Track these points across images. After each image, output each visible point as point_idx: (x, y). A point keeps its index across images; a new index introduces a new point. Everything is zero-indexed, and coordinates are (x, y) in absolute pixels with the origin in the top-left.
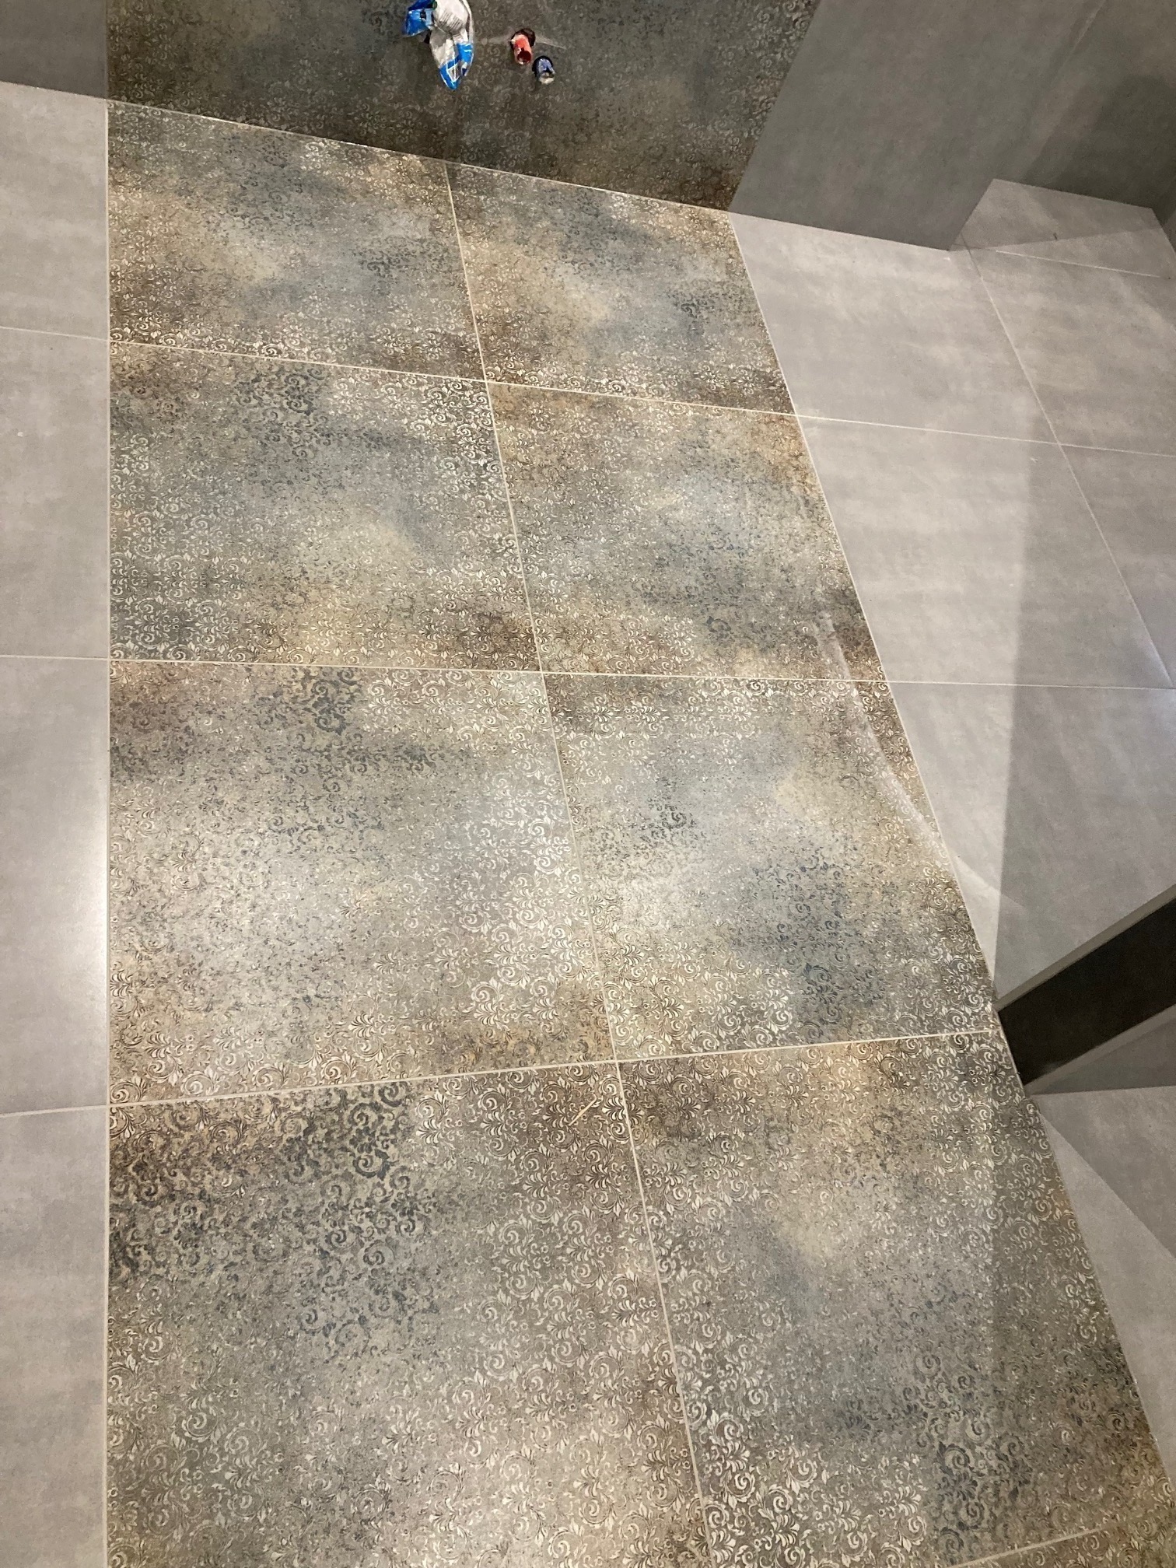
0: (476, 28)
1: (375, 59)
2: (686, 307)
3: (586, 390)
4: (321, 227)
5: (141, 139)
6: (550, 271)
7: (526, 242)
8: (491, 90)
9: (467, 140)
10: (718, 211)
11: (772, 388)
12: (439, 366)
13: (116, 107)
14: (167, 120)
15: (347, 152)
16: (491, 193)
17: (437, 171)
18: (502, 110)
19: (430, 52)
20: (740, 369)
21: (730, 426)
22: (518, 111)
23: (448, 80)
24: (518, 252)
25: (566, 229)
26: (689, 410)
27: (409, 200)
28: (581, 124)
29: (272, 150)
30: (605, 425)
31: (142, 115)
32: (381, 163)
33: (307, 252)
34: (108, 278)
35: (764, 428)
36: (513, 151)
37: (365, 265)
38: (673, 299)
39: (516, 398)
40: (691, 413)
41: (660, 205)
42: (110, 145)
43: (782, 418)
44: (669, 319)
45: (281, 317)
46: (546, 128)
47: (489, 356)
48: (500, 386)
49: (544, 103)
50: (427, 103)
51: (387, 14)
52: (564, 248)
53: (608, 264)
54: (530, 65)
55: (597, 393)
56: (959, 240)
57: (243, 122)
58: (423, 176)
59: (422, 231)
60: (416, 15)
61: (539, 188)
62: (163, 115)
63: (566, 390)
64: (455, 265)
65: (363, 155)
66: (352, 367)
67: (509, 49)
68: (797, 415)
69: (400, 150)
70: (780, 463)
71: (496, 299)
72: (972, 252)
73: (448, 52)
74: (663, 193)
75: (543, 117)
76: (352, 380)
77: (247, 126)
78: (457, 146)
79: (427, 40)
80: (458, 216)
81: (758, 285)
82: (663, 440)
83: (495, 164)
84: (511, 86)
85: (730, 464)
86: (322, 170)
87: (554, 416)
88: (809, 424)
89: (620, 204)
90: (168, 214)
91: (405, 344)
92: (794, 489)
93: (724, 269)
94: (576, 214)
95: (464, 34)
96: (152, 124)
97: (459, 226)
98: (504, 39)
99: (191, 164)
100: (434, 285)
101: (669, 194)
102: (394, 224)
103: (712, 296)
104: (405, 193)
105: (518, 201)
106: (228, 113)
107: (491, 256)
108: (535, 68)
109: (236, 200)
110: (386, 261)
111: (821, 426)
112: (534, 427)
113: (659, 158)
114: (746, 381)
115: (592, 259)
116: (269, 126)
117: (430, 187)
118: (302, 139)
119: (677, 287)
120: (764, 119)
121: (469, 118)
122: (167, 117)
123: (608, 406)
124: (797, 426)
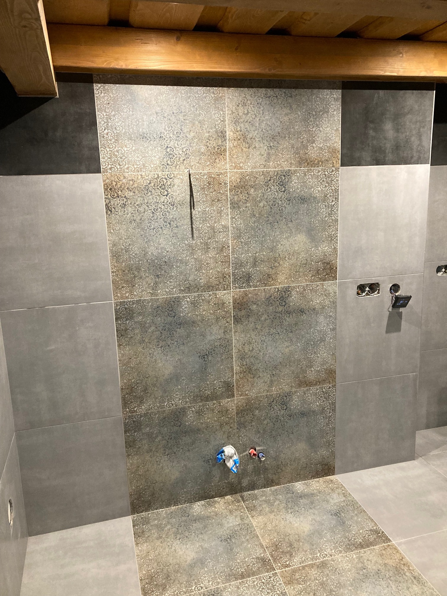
0: (238, 453)
1: (210, 473)
2: (336, 515)
3: (313, 561)
4: (205, 533)
5: (143, 525)
6: (285, 519)
7: (273, 511)
8: (247, 468)
9: (244, 485)
10: (332, 476)
11: (379, 534)
12: (259, 572)
13: (134, 517)
14: (150, 515)
15: (207, 503)
16: (256, 499)
17: (237, 498)
18: (252, 472)
19: (226, 464)
20: (364, 531)
21: (371, 556)
22: (257, 471)
23: (234, 471)
24: (272, 516)
25: (285, 502)
26: (354, 555)
27: (231, 512)
28: (278, 467)
29: (184, 512)
30: (326, 573)
31: (142, 516)
32: (219, 503)
33: (203, 544)
34: (139, 580)
35: (384, 552)
36: (259, 483)
37: (223, 541)
38: (330, 513)
39: (289, 574)
40: (355, 556)
41: (312, 481)
42: (134, 531)
43: (389, 545)
44: (332, 522)
45: (200, 573)
46: (267, 472)
47: (275, 561)
48: (282, 571)
49: (264, 465)
50: (229, 479)
51: (211, 459)
52: (286, 508)
53: (303, 509)
54: (257, 456)
55: (318, 561)
56: (416, 455)
57: (173, 506)
58: (233, 502)
59: (238, 521)
60: (219, 456)
61: (271, 491)
62: (149, 514)
63: (306, 564)
64: (253, 529)
65: (212, 502)
66: (228, 584)
67: (249, 455)
68: (394, 542)
69: (223, 496)
70: (397, 565)
71: (270, 537)
72: (423, 457)
73: (231, 463)
74: (312, 477)
75: (266, 469)
76: (229, 590)
77: (174, 507)
78: (241, 488)
79: (224, 461)
80: (248, 511)
81: (356, 497)
82: (349, 572)
83: (255, 489)
84: (253, 464)
85: (378, 572)
86: (201, 512)
87: (306, 577)
88: (400, 544)
89: (299, 486)
90: (155, 548)
91: (244, 567)
92: (407, 574)
93: (343, 496)
94: (286, 495)
95: (235, 456)
96: (146, 518)
97: (250, 514)
98: (247, 452)
99: (159, 527)
100: (248, 540)
101: (314, 477)
102: (228, 522)
103: (343, 507)
104: (229, 509)
105: (266, 498)
106: (168, 505)
107: (263, 521)
108: (258, 457)
109: (176, 534)
110: (229, 537)
111: (405, 543)
112: (300, 584)
113: (306, 467)
114: (369, 535)
115: (297, 509)
116: (182, 504)
117: (237, 505)
118: (192, 505)
119: (329, 508)
120: (334, 444)
121: (242, 478)
122: (150, 514)
123: (323, 565)
124: (396, 547)
